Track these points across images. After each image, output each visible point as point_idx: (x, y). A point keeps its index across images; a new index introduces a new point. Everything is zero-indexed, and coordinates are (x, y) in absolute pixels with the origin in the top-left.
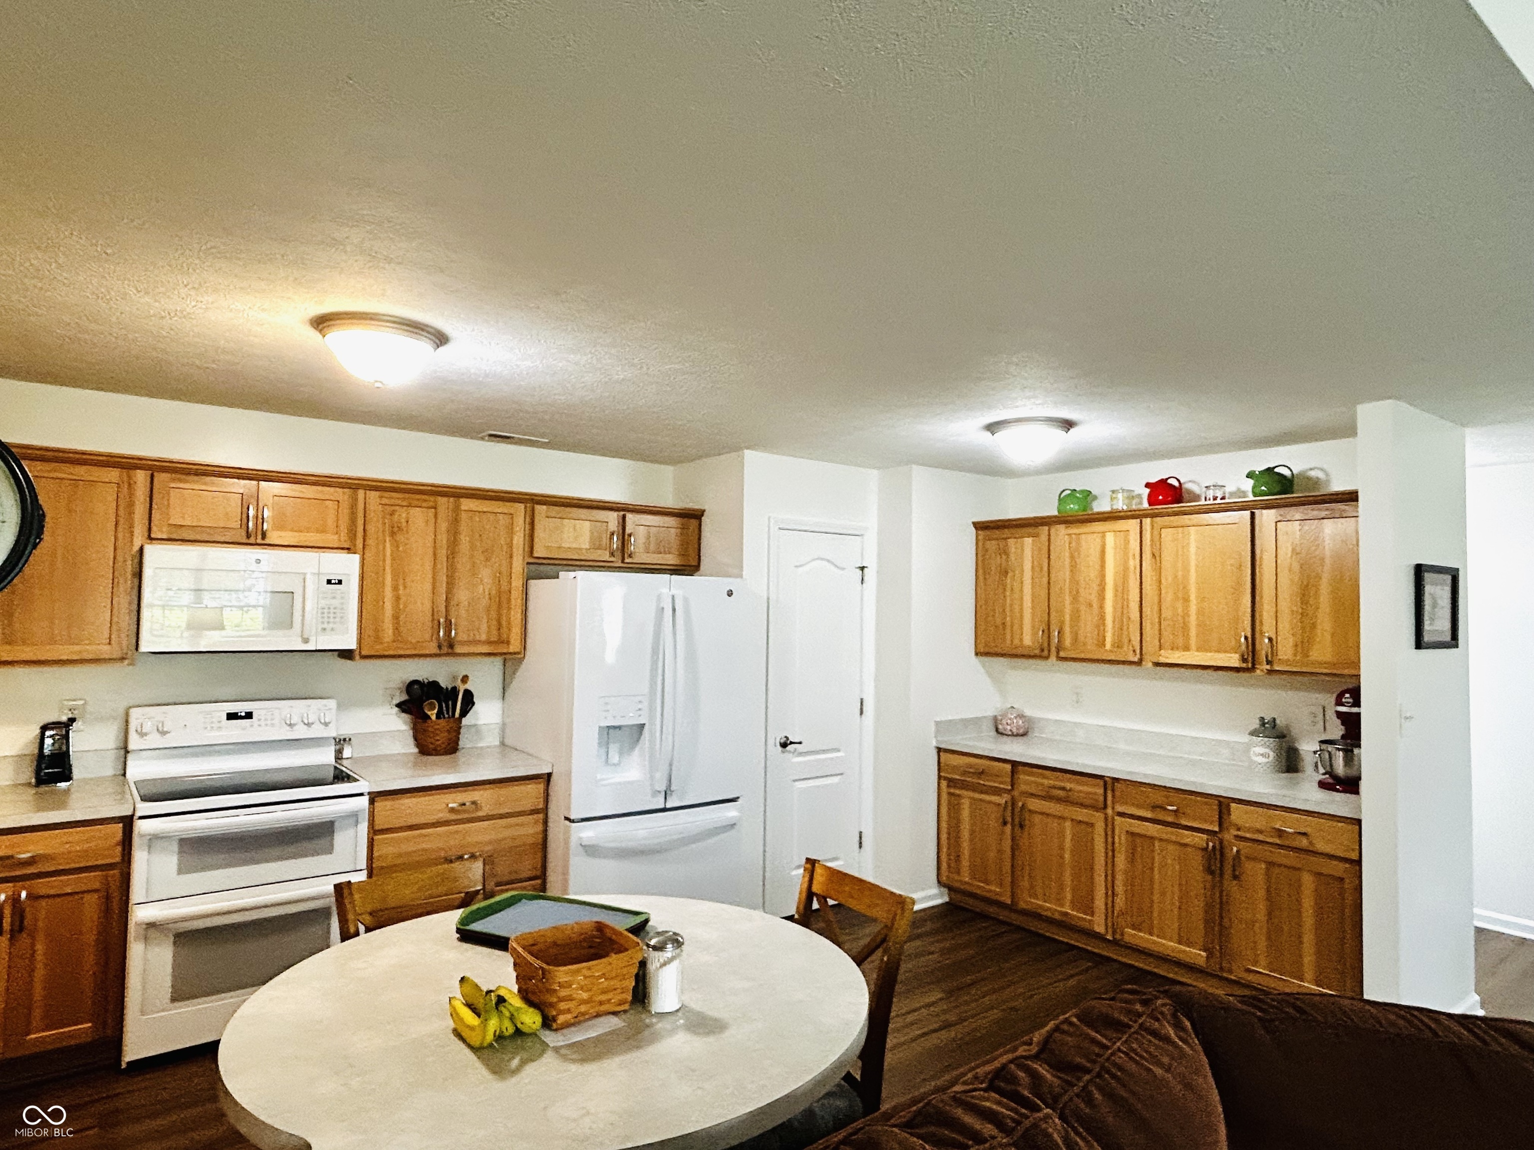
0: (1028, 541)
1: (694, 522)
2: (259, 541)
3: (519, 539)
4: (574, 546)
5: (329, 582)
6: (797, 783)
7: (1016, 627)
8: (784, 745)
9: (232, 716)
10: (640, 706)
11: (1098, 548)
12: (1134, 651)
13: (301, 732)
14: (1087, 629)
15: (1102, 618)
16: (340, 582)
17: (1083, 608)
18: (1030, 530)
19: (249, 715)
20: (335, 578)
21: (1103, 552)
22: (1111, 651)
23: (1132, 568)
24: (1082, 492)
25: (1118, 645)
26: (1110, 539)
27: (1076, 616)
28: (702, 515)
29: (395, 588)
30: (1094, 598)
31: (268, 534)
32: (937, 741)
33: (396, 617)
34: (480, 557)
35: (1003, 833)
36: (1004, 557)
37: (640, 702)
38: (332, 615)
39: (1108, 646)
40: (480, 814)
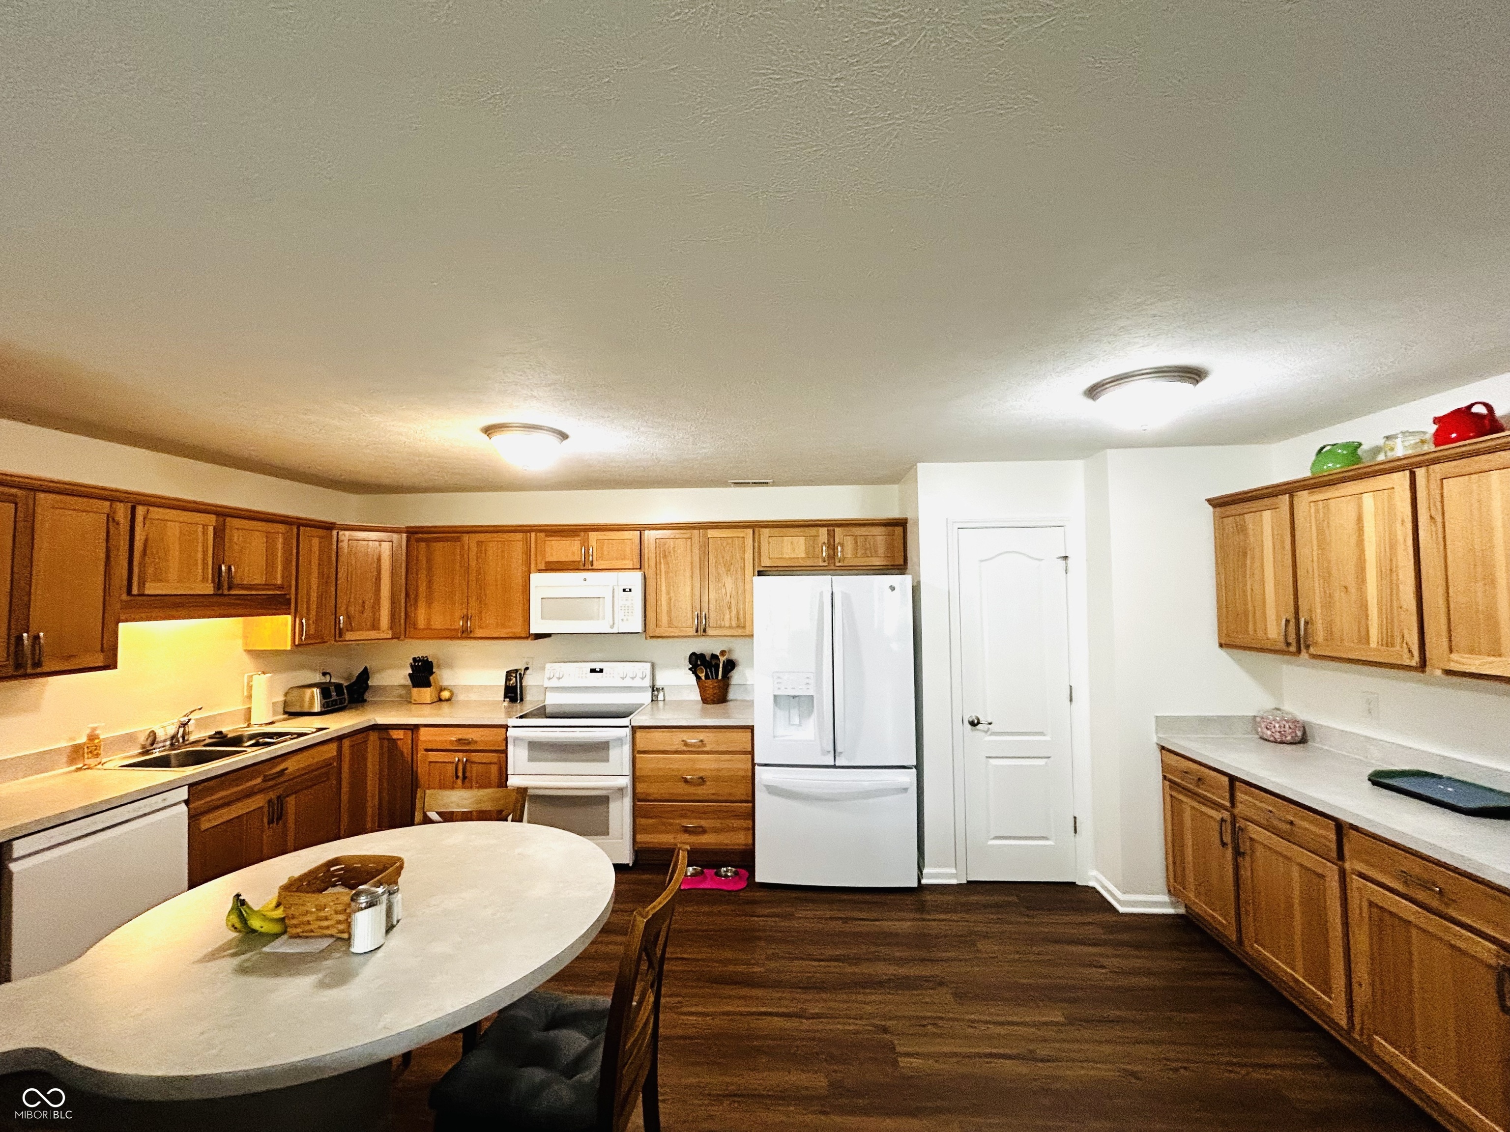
0: (1267, 515)
1: (899, 530)
2: (590, 567)
3: (749, 555)
4: (793, 556)
5: (624, 590)
6: (991, 760)
7: (1258, 614)
8: (973, 724)
9: (593, 671)
10: (807, 681)
11: (1353, 516)
12: (1410, 651)
13: (628, 683)
14: (1345, 623)
15: (1364, 606)
16: (630, 590)
17: (1338, 595)
18: (1266, 501)
19: (601, 671)
20: (627, 588)
21: (1360, 519)
22: (1375, 650)
23: (1400, 538)
24: (1346, 446)
25: (1388, 642)
26: (1368, 501)
27: (1328, 605)
28: (907, 523)
29: (668, 593)
30: (1351, 581)
31: (595, 563)
32: (1159, 738)
33: (669, 612)
34: (722, 570)
35: (1224, 856)
36: (1242, 537)
37: (808, 678)
38: (627, 611)
39: (1373, 644)
40: (705, 749)
